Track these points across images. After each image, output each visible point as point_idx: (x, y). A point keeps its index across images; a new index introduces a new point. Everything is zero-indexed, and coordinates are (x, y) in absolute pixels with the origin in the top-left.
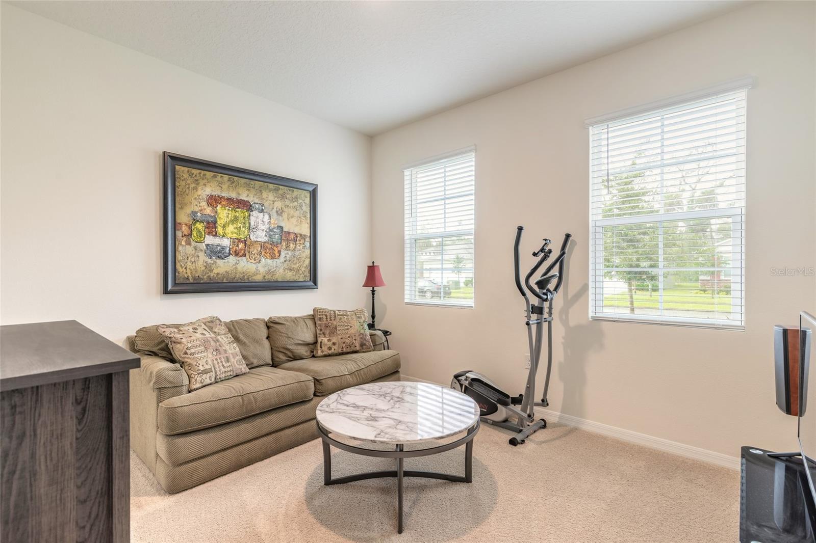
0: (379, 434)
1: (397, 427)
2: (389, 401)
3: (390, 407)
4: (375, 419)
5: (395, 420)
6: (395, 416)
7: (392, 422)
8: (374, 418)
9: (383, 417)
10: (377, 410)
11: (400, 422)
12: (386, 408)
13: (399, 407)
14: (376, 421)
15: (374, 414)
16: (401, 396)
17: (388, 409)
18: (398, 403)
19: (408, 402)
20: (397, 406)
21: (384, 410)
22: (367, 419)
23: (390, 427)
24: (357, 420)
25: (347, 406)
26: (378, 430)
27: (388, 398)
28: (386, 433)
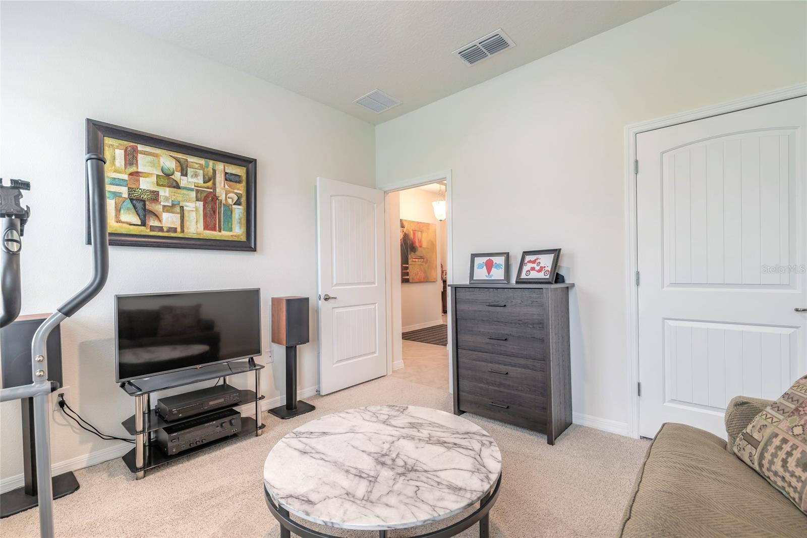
0: (404, 410)
1: (388, 416)
2: (397, 455)
3: (395, 443)
4: (412, 425)
5: (389, 425)
6: (390, 430)
7: (393, 422)
8: (413, 427)
9: (403, 428)
10: (413, 439)
11: (384, 422)
12: (402, 441)
13: (384, 443)
14: (410, 423)
15: (413, 432)
16: (379, 467)
17: (399, 439)
18: (384, 452)
19: (369, 454)
20: (386, 446)
21: (404, 438)
22: (421, 425)
23: (395, 416)
24: (431, 424)
25: (455, 444)
26: (406, 413)
27: (400, 462)
28: (398, 410)
